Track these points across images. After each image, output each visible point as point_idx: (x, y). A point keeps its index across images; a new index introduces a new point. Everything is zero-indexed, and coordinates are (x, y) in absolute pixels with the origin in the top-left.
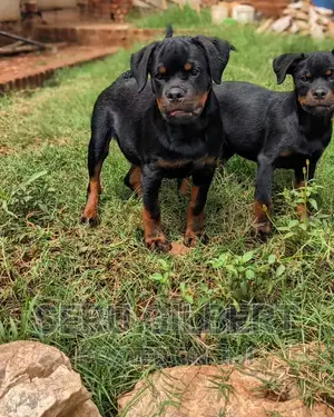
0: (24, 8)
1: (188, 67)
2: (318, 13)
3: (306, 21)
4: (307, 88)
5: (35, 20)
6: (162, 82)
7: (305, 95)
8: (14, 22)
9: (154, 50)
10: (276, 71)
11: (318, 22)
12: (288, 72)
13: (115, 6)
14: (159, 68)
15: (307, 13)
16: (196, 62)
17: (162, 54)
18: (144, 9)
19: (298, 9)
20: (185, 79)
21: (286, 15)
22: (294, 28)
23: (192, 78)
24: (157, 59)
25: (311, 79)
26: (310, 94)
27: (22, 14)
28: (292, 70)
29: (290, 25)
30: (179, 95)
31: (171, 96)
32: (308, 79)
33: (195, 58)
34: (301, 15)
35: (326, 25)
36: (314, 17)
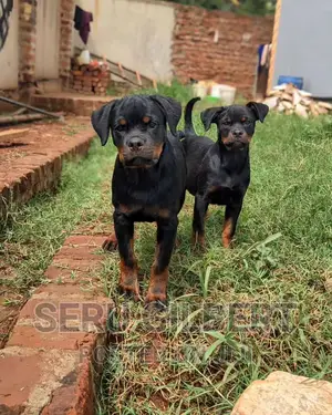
0: (22, 78)
1: (146, 120)
2: (300, 95)
3: (291, 102)
4: (228, 131)
5: (32, 89)
6: (122, 133)
7: (226, 136)
8: (13, 91)
9: (113, 106)
10: (204, 122)
11: (302, 103)
12: (213, 122)
13: (97, 80)
14: (119, 121)
15: (291, 95)
16: (154, 117)
17: (122, 108)
18: (119, 83)
19: (283, 91)
20: (144, 130)
21: (272, 96)
22: (281, 108)
23: (151, 130)
24: (118, 113)
25: (231, 123)
26: (231, 134)
27: (20, 83)
28: (215, 120)
29: (278, 105)
30: (139, 144)
31: (132, 145)
32: (228, 123)
33: (152, 112)
34: (286, 96)
35: (307, 106)
36: (297, 99)
